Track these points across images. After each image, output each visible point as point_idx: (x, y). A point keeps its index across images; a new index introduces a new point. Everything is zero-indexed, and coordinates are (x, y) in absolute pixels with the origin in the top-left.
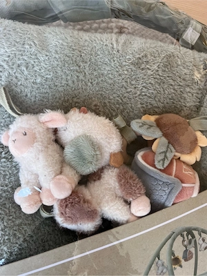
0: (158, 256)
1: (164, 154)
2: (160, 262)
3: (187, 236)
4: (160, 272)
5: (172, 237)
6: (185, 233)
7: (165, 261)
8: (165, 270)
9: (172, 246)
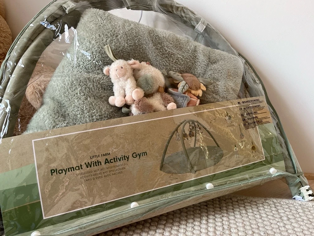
0: (177, 130)
1: (183, 87)
2: (177, 134)
3: (192, 124)
4: (177, 139)
5: (185, 122)
6: (191, 122)
7: (180, 134)
8: (179, 139)
9: (184, 127)
